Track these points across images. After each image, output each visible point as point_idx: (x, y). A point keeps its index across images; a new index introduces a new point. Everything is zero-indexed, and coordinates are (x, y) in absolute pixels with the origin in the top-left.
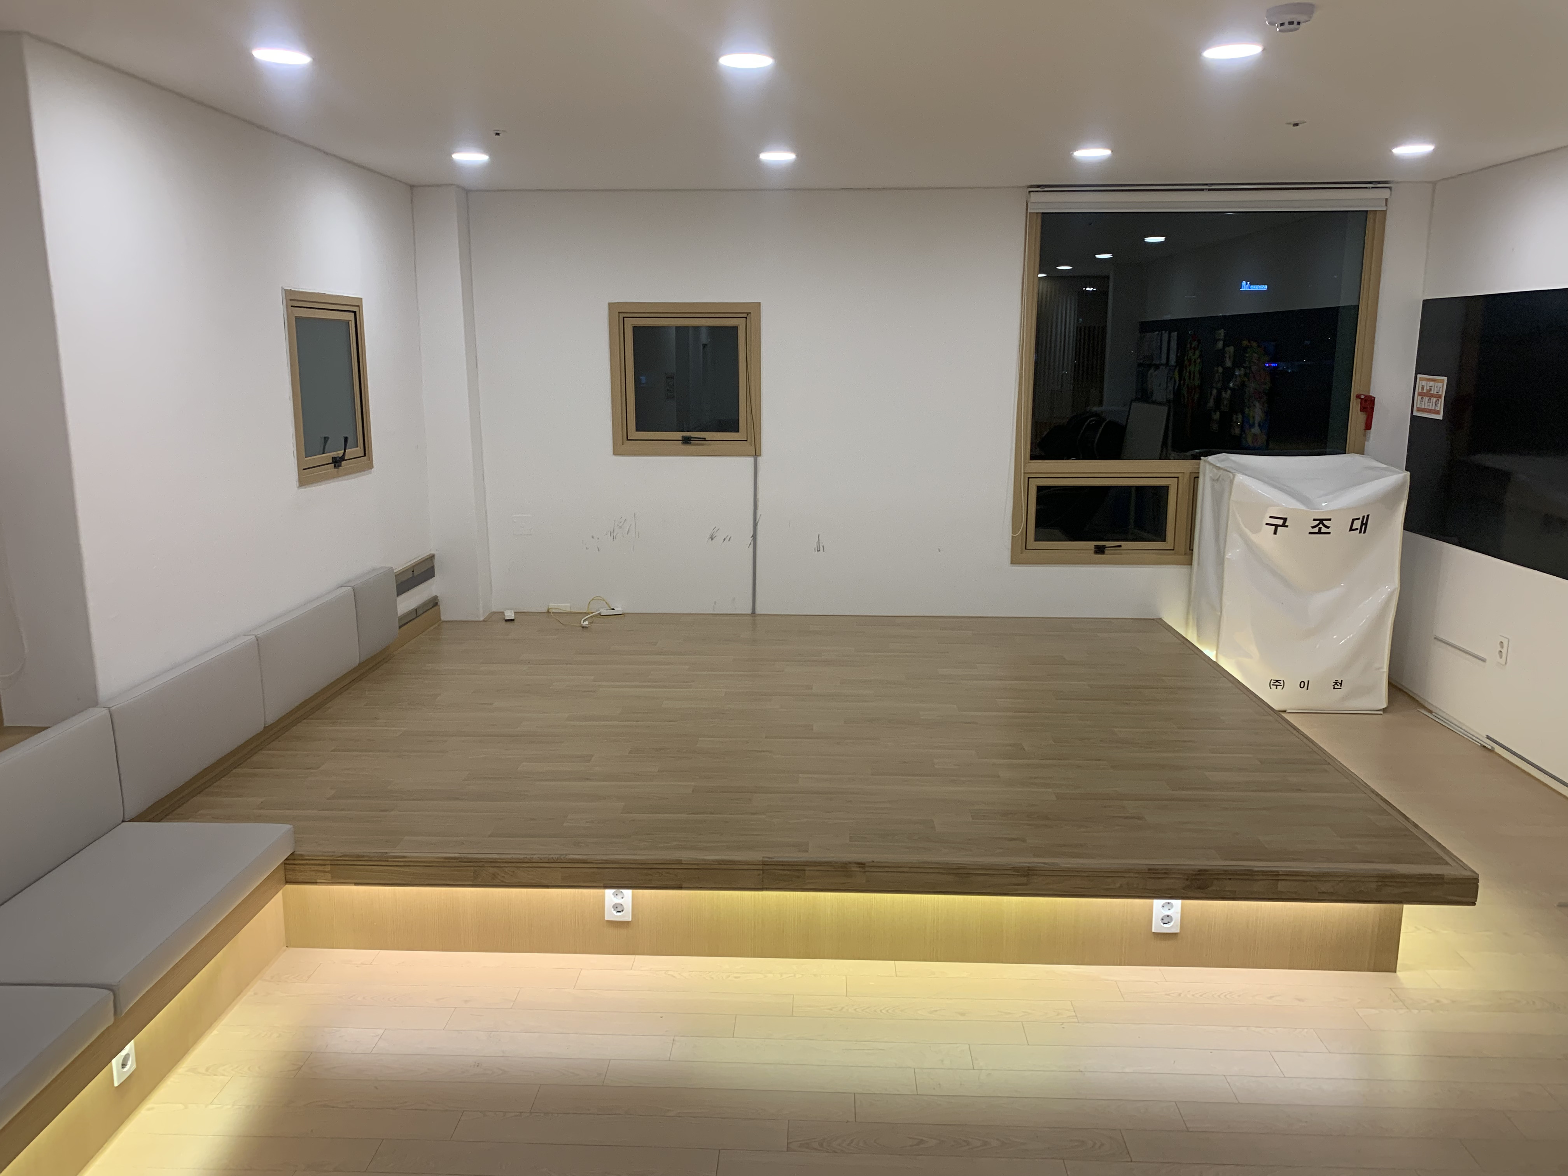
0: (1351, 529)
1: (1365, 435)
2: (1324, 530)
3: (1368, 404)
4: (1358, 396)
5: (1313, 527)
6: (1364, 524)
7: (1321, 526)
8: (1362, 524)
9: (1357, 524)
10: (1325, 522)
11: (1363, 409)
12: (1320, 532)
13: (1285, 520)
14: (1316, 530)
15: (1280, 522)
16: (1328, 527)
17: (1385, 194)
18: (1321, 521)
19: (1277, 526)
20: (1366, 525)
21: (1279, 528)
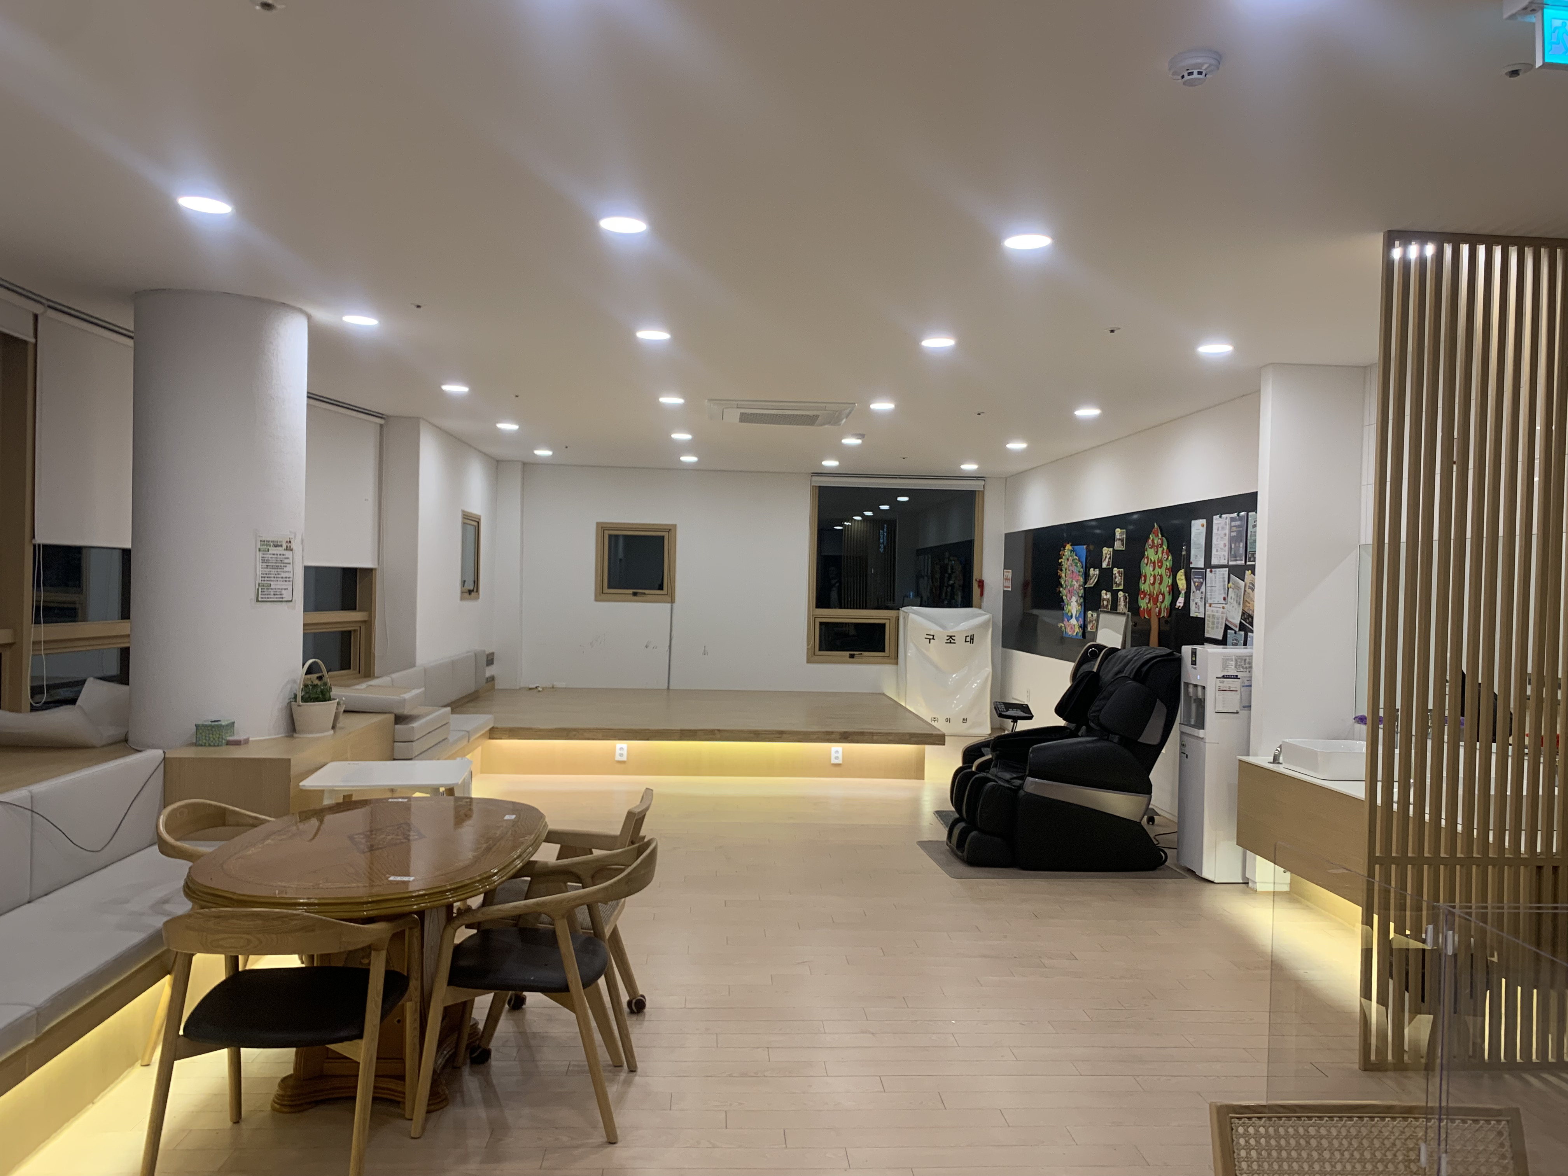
0: (966, 641)
1: (981, 599)
2: (952, 641)
3: (981, 584)
4: (976, 580)
5: (947, 640)
6: (972, 639)
7: (951, 639)
8: (971, 639)
9: (968, 639)
10: (953, 638)
11: (979, 586)
12: (950, 642)
13: (933, 636)
14: (949, 641)
15: (931, 637)
16: (954, 640)
17: (983, 483)
18: (951, 637)
19: (930, 639)
20: (973, 639)
21: (931, 640)
